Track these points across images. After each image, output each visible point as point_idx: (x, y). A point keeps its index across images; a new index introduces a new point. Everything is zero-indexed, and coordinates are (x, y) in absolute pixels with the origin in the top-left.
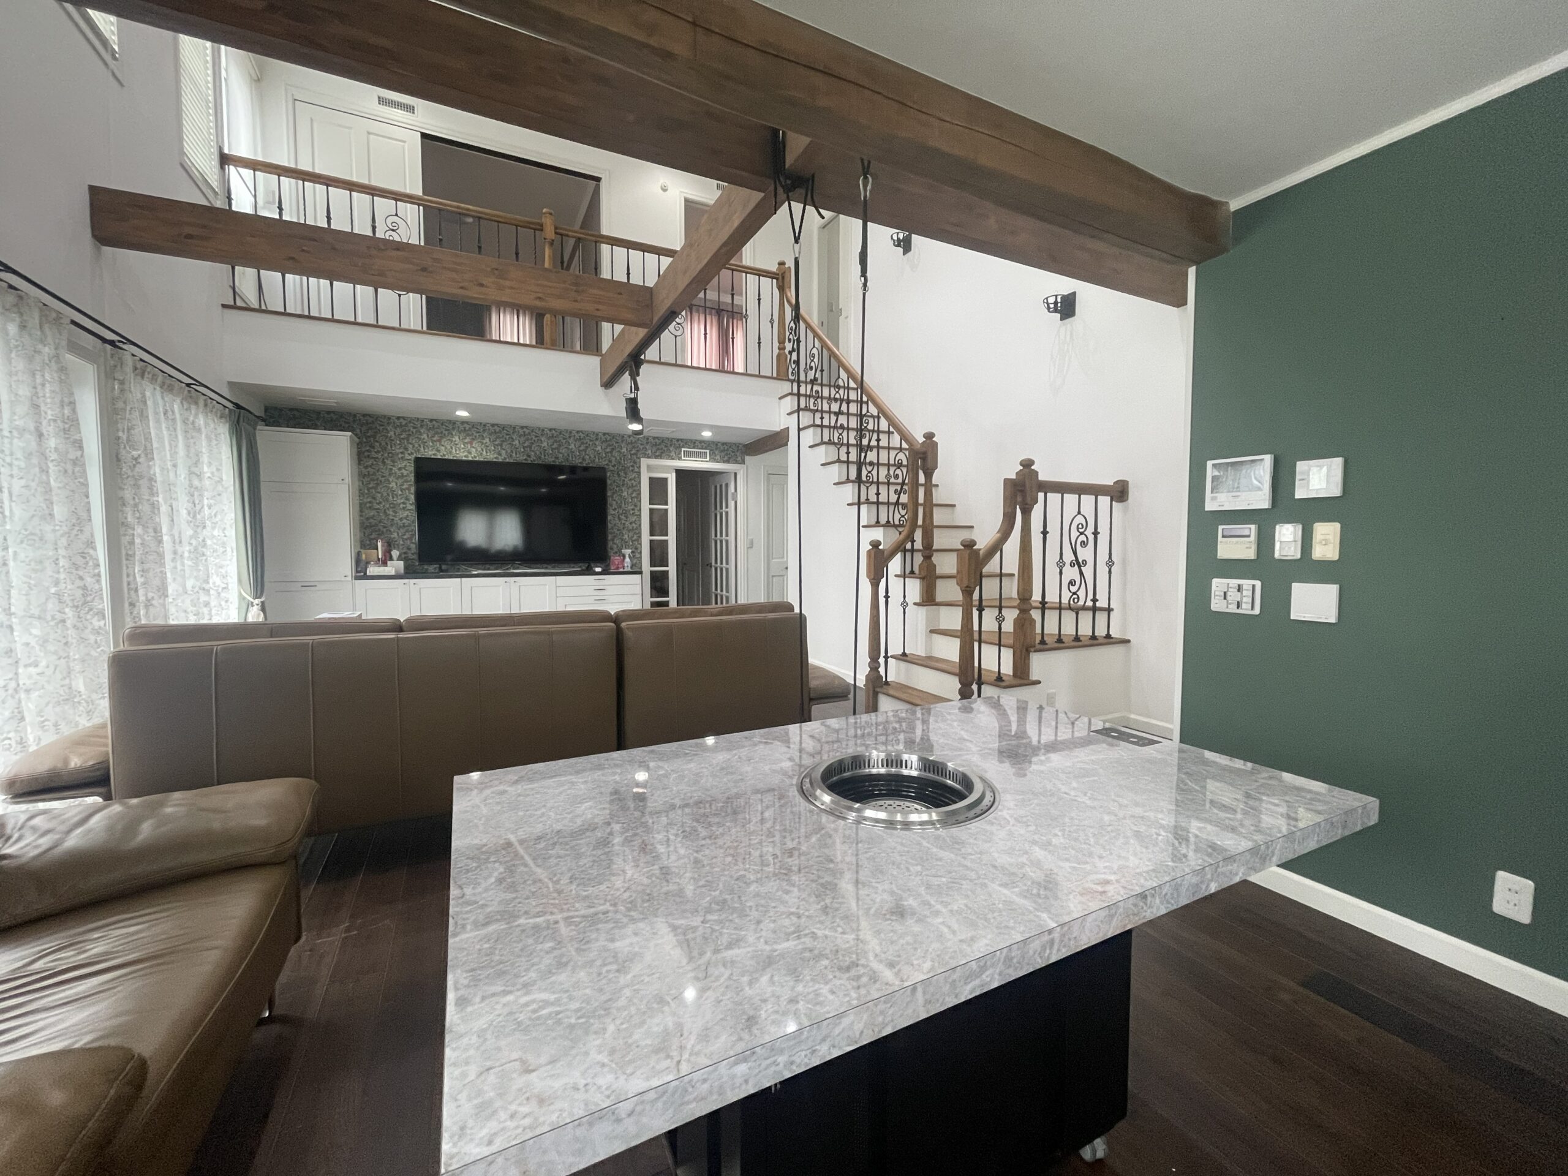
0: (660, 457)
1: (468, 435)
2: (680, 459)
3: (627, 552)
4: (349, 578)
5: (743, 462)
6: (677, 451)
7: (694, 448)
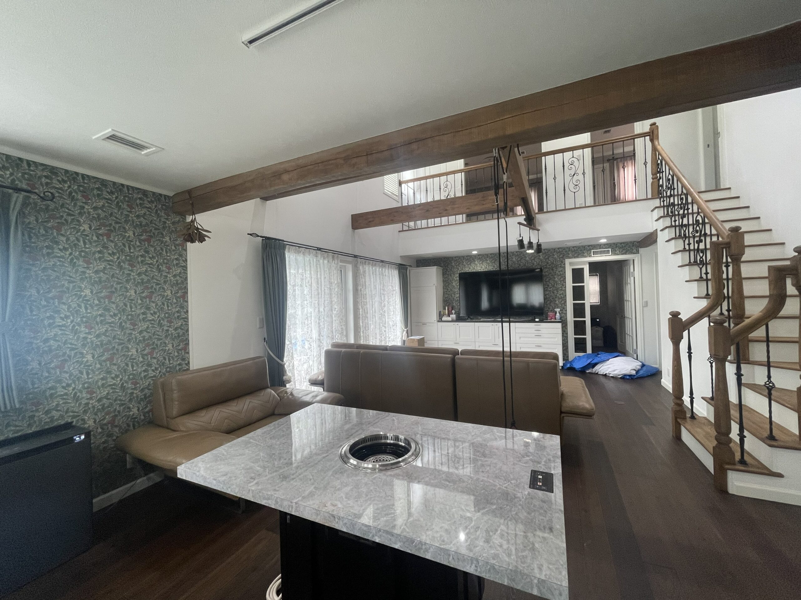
0: (577, 257)
1: (481, 260)
2: (590, 256)
3: (558, 310)
4: (436, 322)
5: (638, 252)
6: (589, 252)
7: (600, 248)
